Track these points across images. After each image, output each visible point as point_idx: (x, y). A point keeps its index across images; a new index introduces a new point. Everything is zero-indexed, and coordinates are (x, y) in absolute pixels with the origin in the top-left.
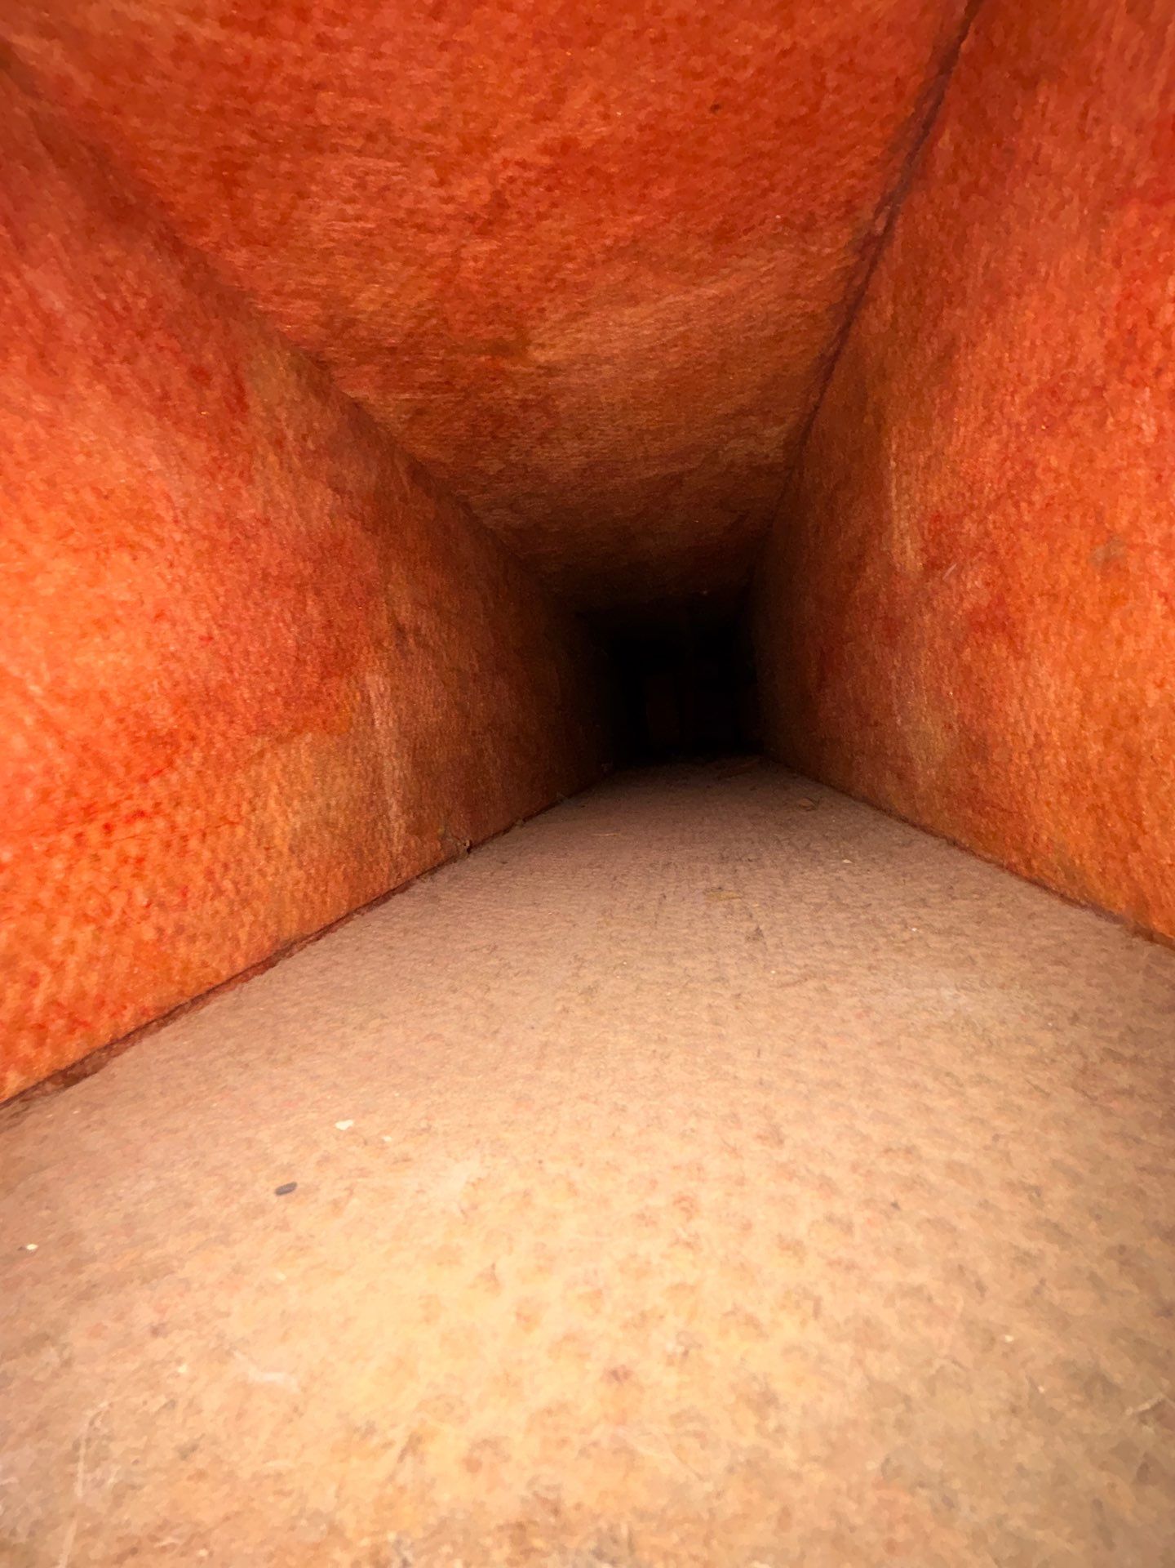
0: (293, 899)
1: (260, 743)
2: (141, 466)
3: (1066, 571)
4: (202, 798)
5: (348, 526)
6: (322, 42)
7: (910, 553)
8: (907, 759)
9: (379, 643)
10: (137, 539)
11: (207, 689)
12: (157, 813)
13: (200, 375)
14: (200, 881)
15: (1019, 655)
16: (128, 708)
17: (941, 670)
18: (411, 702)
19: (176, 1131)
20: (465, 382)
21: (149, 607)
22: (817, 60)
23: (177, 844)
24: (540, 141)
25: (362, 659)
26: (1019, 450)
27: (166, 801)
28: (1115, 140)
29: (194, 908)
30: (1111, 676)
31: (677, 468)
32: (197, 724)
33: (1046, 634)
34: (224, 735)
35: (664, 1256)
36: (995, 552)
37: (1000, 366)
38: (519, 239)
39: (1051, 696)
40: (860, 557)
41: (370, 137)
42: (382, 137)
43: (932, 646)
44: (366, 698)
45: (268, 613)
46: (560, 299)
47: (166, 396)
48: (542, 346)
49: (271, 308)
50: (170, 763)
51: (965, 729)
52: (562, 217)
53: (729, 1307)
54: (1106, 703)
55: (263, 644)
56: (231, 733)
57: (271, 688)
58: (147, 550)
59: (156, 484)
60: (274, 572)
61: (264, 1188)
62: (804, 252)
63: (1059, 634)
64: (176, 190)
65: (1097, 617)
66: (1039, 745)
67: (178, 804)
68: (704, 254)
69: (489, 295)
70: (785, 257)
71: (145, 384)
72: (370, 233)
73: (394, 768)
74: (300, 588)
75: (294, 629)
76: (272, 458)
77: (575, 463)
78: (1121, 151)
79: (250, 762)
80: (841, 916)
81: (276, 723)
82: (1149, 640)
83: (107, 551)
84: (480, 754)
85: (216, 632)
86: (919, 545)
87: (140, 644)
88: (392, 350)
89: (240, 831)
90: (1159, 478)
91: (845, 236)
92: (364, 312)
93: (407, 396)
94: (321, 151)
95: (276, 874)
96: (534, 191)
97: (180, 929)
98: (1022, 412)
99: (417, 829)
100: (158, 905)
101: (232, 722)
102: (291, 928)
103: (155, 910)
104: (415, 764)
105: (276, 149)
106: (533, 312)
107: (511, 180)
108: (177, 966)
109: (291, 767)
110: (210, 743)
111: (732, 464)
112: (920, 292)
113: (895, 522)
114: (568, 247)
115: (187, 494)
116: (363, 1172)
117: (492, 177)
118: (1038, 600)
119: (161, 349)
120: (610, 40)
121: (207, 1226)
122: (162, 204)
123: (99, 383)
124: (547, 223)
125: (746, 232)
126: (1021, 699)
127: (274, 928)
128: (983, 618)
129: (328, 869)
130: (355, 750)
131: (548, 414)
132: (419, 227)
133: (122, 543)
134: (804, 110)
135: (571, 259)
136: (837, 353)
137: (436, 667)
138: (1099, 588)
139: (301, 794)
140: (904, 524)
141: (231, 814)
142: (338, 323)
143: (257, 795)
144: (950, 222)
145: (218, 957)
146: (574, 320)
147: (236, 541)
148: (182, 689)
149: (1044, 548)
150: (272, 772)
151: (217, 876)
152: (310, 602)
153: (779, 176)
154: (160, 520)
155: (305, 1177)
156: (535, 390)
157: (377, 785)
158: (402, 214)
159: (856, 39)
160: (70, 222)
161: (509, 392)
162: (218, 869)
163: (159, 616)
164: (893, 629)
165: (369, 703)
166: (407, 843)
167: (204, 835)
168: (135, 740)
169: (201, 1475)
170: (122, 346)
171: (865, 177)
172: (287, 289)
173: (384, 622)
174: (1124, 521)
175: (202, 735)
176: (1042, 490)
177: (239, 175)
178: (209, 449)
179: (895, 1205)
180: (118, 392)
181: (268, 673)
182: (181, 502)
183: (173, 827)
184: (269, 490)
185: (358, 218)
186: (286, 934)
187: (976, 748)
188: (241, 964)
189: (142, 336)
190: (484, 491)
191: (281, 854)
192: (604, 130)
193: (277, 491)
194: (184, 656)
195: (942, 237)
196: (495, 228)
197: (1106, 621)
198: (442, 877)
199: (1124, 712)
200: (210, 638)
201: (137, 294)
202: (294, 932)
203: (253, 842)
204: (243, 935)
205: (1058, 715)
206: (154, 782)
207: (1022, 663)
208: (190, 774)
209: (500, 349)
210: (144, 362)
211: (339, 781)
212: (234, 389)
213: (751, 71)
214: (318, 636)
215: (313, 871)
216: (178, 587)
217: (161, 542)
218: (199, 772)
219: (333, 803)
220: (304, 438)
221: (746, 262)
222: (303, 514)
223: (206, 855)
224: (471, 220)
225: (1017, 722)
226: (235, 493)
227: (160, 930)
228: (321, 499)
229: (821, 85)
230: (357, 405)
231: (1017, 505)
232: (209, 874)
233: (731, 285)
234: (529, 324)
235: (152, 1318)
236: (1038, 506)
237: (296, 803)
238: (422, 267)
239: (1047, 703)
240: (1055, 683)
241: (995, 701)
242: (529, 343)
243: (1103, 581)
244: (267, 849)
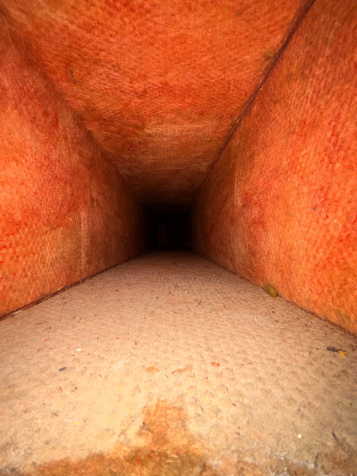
0: (49, 281)
1: (48, 228)
2: (24, 136)
3: (277, 212)
4: (26, 243)
5: (82, 167)
6: (106, 40)
7: (239, 202)
8: (234, 255)
9: (86, 203)
10: (19, 158)
11: (33, 208)
12: (10, 247)
13: (46, 114)
14: (21, 272)
15: (265, 231)
16: (7, 211)
17: (245, 232)
18: (93, 222)
19: (16, 353)
20: (124, 133)
21: (19, 181)
22: (229, 83)
23: (15, 258)
24: (159, 81)
25: (81, 207)
26: (268, 181)
27: (14, 243)
28: (292, 121)
29: (17, 281)
30: (286, 238)
31: (179, 168)
32: (28, 220)
33: (272, 227)
34: (36, 225)
35: (185, 380)
36: (261, 205)
37: (265, 161)
38: (148, 101)
39: (272, 242)
40: (225, 200)
41: (113, 66)
42: (117, 67)
43: (243, 226)
44: (80, 219)
45: (55, 188)
46: (156, 118)
47: (35, 118)
48: (149, 129)
49: (70, 100)
50: (18, 231)
51: (250, 249)
52: (161, 99)
53: (205, 390)
54: (285, 245)
55: (52, 198)
56: (38, 225)
57: (53, 212)
58: (21, 163)
59: (27, 143)
60: (59, 176)
61: (54, 369)
62: (220, 123)
63: (275, 227)
64: (50, 62)
65: (284, 224)
66: (269, 254)
67: (18, 245)
68: (195, 117)
69: (137, 113)
70: (215, 123)
71: (29, 113)
72: (107, 89)
73: (85, 242)
74: (66, 183)
75: (62, 195)
76: (63, 142)
77: (150, 161)
78: (293, 123)
79: (42, 234)
80: (219, 295)
81: (52, 223)
82: (295, 231)
83: (9, 161)
84: (110, 241)
85: (39, 192)
86: (242, 200)
87: (14, 192)
88: (105, 120)
89: (36, 256)
90: (298, 194)
91: (230, 122)
92: (99, 108)
93: (106, 133)
94: (98, 65)
95: (45, 272)
96: (155, 91)
97: (11, 287)
98: (269, 173)
99: (89, 262)
100: (5, 278)
101: (39, 221)
102: (47, 290)
103: (4, 280)
104: (91, 242)
105: (85, 60)
106: (148, 120)
107: (150, 87)
108: (8, 299)
109: (55, 237)
110: (31, 226)
111: (193, 170)
112: (246, 139)
113: (236, 194)
114: (161, 107)
115: (36, 148)
116: (89, 363)
117: (145, 85)
118: (270, 218)
119: (36, 104)
120: (182, 63)
121: (36, 380)
122: (44, 64)
123: (16, 110)
124: (157, 100)
125: (207, 115)
126: (265, 242)
127: (42, 290)
128: (257, 220)
129: (61, 272)
130: (74, 234)
131: (146, 147)
132: (121, 91)
133: (14, 159)
134: (225, 92)
135: (161, 109)
136: (224, 147)
137: (101, 212)
138: (284, 217)
139: (56, 247)
140: (238, 194)
141: (34, 250)
142: (90, 109)
143: (43, 245)
144: (254, 126)
145: (22, 298)
146: (159, 124)
147: (49, 165)
148: (25, 208)
149: (273, 206)
150: (48, 238)
151: (26, 270)
152: (68, 187)
153: (217, 105)
154: (27, 154)
155: (69, 365)
156: (143, 139)
157: (79, 247)
158: (117, 87)
159: (238, 81)
160: (15, 62)
161: (136, 138)
162: (27, 268)
163: (22, 184)
164: (233, 220)
165: (80, 220)
166: (86, 266)
167: (25, 256)
168: (8, 222)
169: (54, 448)
170: (24, 101)
171: (237, 110)
172: (78, 96)
173: (88, 197)
174: (291, 203)
175: (29, 223)
176: (273, 192)
177: (71, 64)
178: (45, 136)
179: (242, 365)
180: (21, 114)
181: (52, 207)
182: (35, 150)
183: (15, 252)
184: (61, 152)
185: (104, 84)
186: (45, 292)
187: (253, 254)
188: (29, 301)
189: (31, 99)
190: (122, 163)
191: (47, 265)
192: (176, 83)
193: (63, 152)
194: (28, 198)
195: (253, 129)
196: (143, 97)
197: (286, 225)
198: (97, 278)
199: (289, 247)
200: (37, 193)
201: (31, 87)
202: (48, 292)
203: (39, 260)
204: (31, 292)
205: (274, 247)
206: (11, 237)
207: (266, 233)
208: (23, 235)
209: (137, 127)
210: (30, 107)
211: (68, 244)
212: (55, 120)
213: (214, 80)
214: (69, 198)
215: (56, 272)
216: (29, 176)
217: (26, 161)
218: (26, 235)
219: (65, 250)
220: (73, 138)
221: (205, 121)
222: (70, 160)
223: (24, 263)
224: (136, 93)
225: (263, 247)
226: (51, 150)
227: (4, 287)
228: (76, 157)
229: (229, 88)
230: (89, 132)
231: (267, 194)
232: (24, 270)
233: (201, 126)
234: (146, 122)
235: (22, 407)
236: (272, 195)
237: (54, 249)
238: (120, 101)
239: (271, 243)
240: (273, 239)
241: (258, 242)
242: (145, 127)
243: (286, 216)
244: (43, 263)
